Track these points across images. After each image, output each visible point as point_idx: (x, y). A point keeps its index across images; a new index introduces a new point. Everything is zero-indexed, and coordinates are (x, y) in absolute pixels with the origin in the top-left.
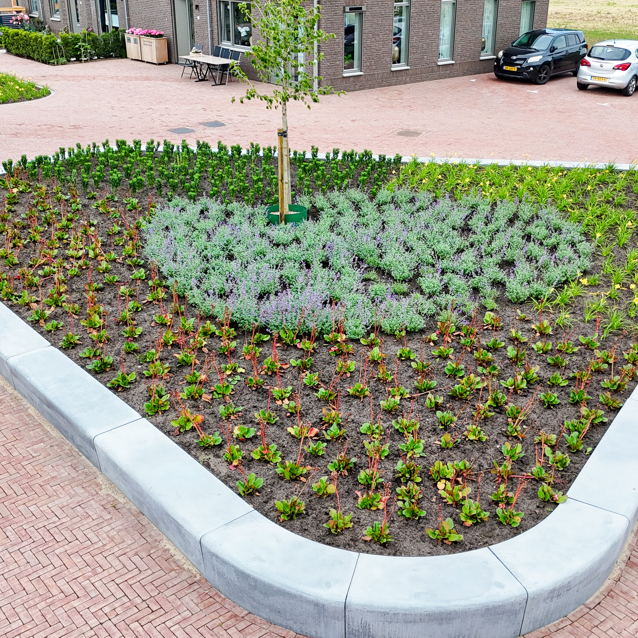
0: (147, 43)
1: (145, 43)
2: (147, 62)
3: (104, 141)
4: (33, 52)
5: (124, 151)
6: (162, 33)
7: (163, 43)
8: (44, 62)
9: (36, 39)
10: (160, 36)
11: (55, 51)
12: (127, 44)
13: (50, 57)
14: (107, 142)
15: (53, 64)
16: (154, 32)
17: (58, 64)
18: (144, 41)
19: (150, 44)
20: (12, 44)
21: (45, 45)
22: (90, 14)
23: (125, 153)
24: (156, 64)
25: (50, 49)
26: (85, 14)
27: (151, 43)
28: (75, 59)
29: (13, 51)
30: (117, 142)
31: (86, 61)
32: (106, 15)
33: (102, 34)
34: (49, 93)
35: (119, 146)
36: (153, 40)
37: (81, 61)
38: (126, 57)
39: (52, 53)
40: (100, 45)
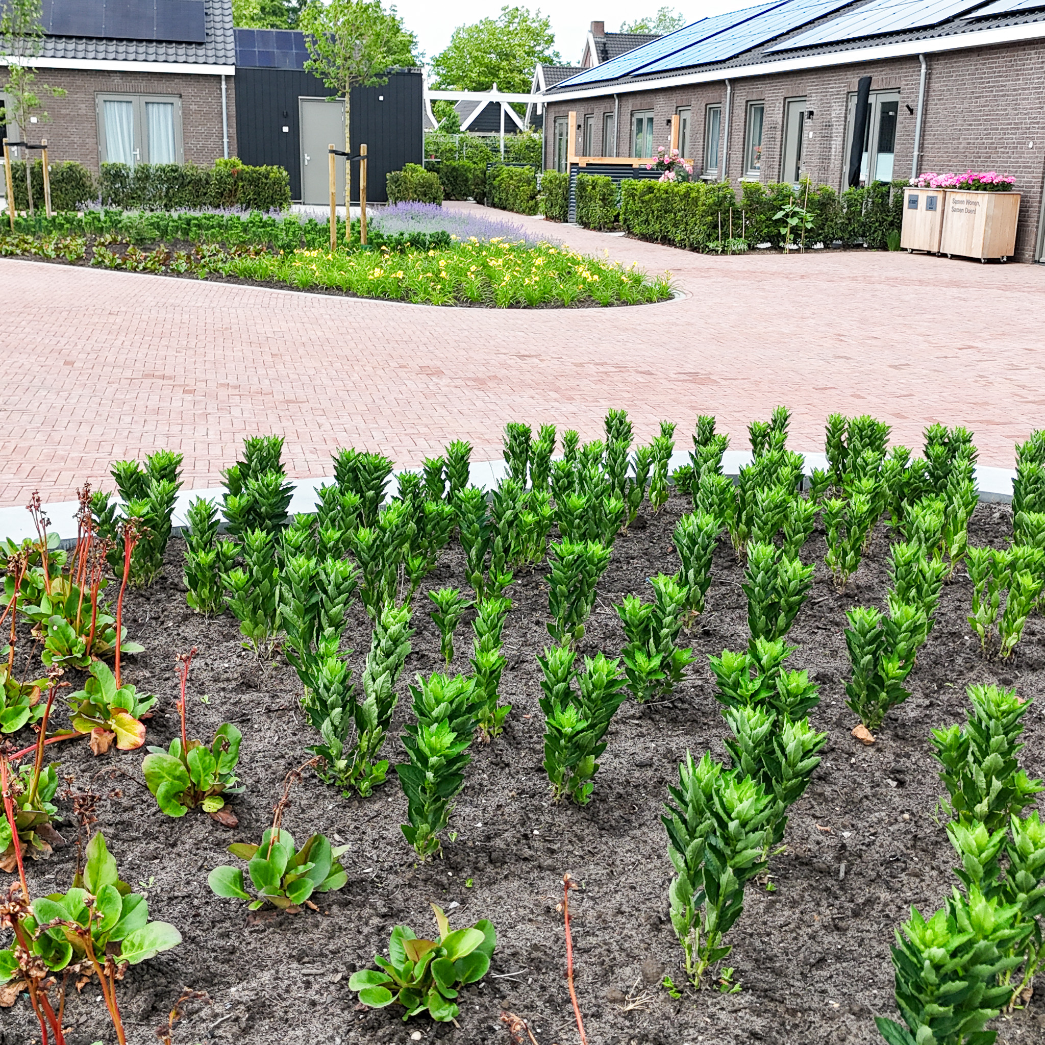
0: (963, 206)
1: (958, 206)
2: (954, 257)
3: (764, 419)
4: (675, 225)
5: (867, 484)
6: (1011, 179)
7: (1010, 205)
8: (695, 249)
9: (687, 195)
10: (1005, 187)
11: (725, 222)
12: (907, 213)
13: (709, 236)
14: (781, 422)
15: (713, 252)
16: (989, 176)
17: (724, 252)
18: (955, 202)
19: (972, 207)
20: (637, 214)
21: (704, 205)
22: (825, 158)
23: (876, 495)
24: (977, 261)
25: (712, 214)
26: (815, 161)
27: (976, 203)
28: (769, 245)
29: (637, 230)
30: (835, 429)
31: (791, 251)
32: (865, 156)
33: (846, 188)
34: (670, 297)
35: (844, 452)
36: (983, 199)
37: (781, 250)
38: (899, 248)
39: (716, 227)
40: (836, 215)
